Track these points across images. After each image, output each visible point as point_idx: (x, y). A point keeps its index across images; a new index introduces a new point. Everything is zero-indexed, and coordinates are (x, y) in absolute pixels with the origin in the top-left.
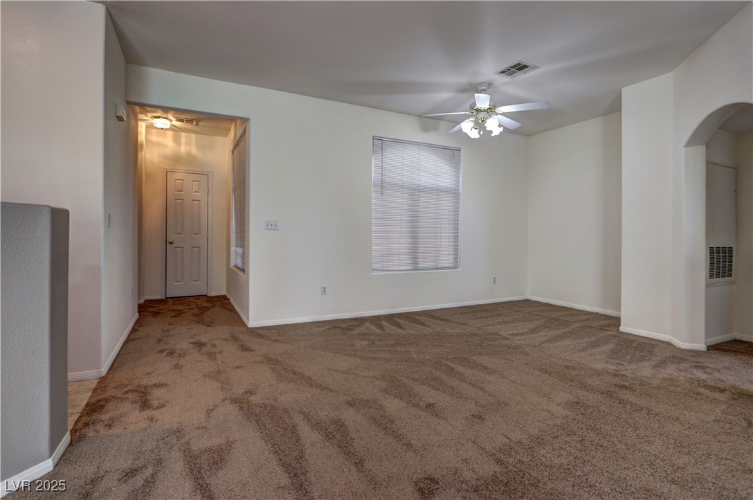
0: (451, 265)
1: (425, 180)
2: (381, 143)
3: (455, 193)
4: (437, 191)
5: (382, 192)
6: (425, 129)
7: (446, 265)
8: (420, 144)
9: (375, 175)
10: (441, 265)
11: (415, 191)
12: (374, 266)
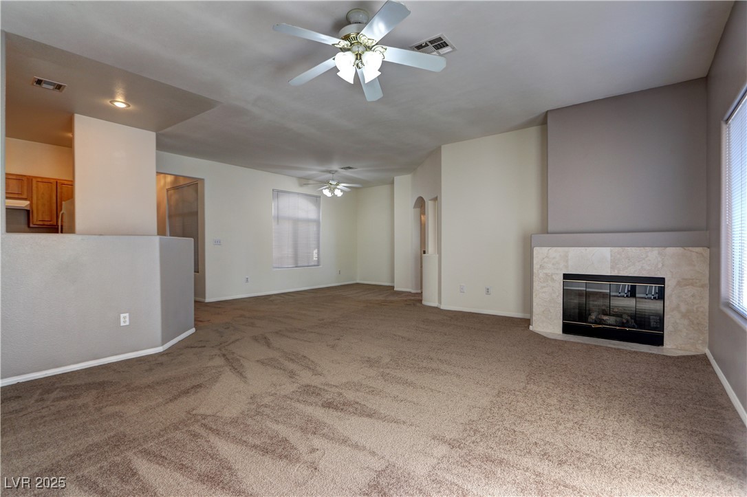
0: (316, 264)
1: (302, 215)
2: (277, 193)
3: (317, 222)
4: (308, 221)
5: (278, 221)
6: (301, 185)
7: (313, 263)
8: (298, 194)
9: (274, 212)
10: (310, 264)
11: (296, 221)
12: (275, 265)
